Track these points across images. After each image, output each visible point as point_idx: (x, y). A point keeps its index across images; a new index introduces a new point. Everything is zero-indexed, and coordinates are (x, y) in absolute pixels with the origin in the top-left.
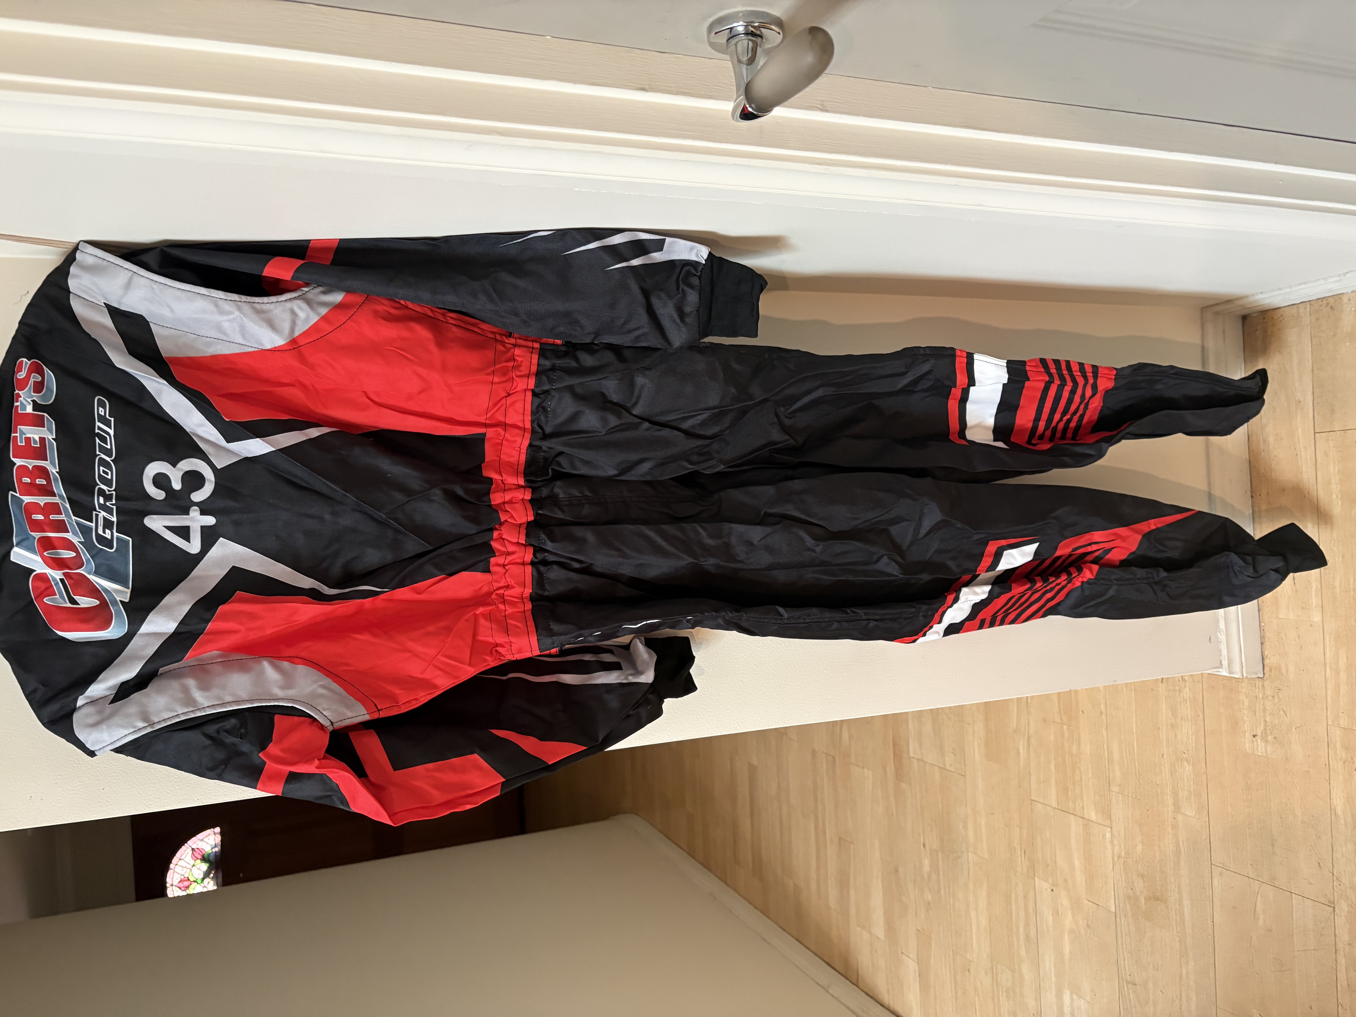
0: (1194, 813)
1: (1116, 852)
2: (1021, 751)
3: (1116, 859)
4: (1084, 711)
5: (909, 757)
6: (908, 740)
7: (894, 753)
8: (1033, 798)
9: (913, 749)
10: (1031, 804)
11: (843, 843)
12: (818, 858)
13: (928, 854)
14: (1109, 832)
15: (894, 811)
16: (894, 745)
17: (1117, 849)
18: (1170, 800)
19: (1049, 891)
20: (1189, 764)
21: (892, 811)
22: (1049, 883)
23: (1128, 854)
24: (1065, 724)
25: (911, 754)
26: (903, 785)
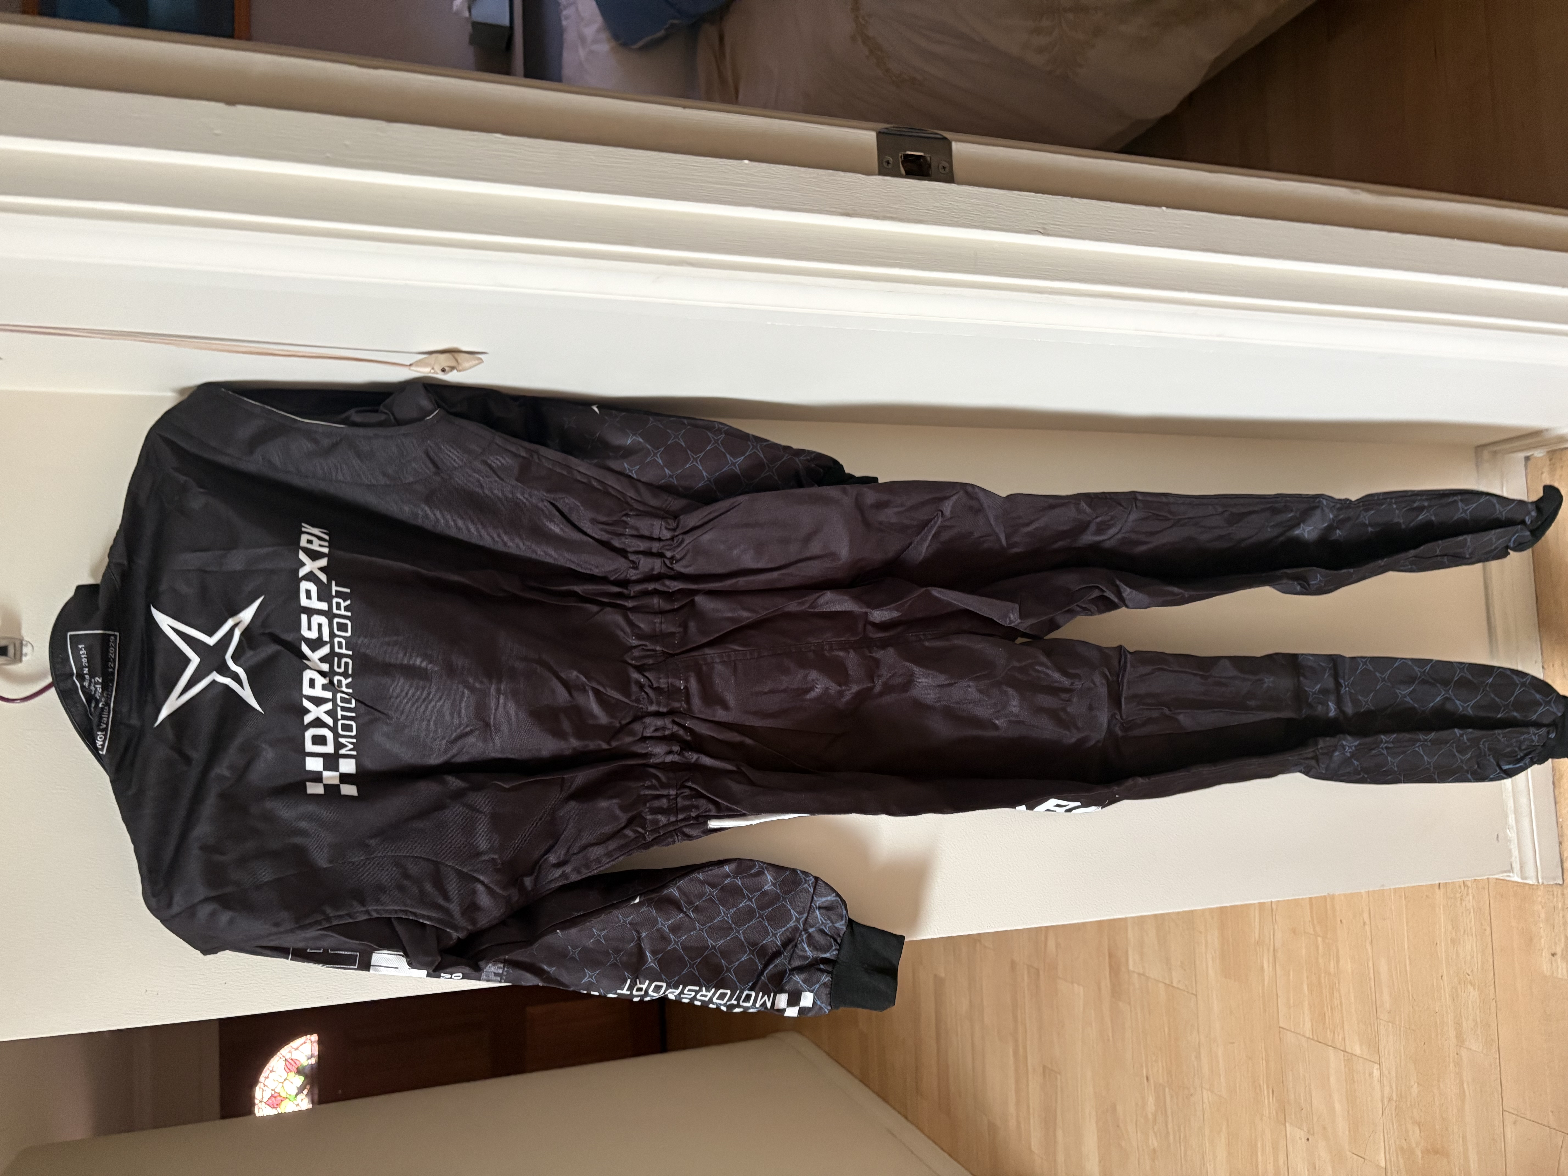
0: (1481, 1048)
1: (1386, 1095)
2: (1265, 966)
3: (1386, 1103)
4: (1344, 921)
5: (1128, 971)
6: (1127, 951)
7: (1110, 966)
8: (1281, 1025)
9: (1133, 962)
10: (1280, 1032)
11: (1049, 1072)
12: (1018, 1091)
13: (1153, 1088)
14: (1377, 1069)
15: (1110, 1035)
16: (1111, 956)
17: (1387, 1090)
18: (1452, 1034)
19: (1304, 1140)
20: (1474, 989)
21: (1108, 1036)
22: (1303, 1130)
23: (1401, 1096)
24: (1319, 936)
25: (1131, 968)
26: (1121, 1004)
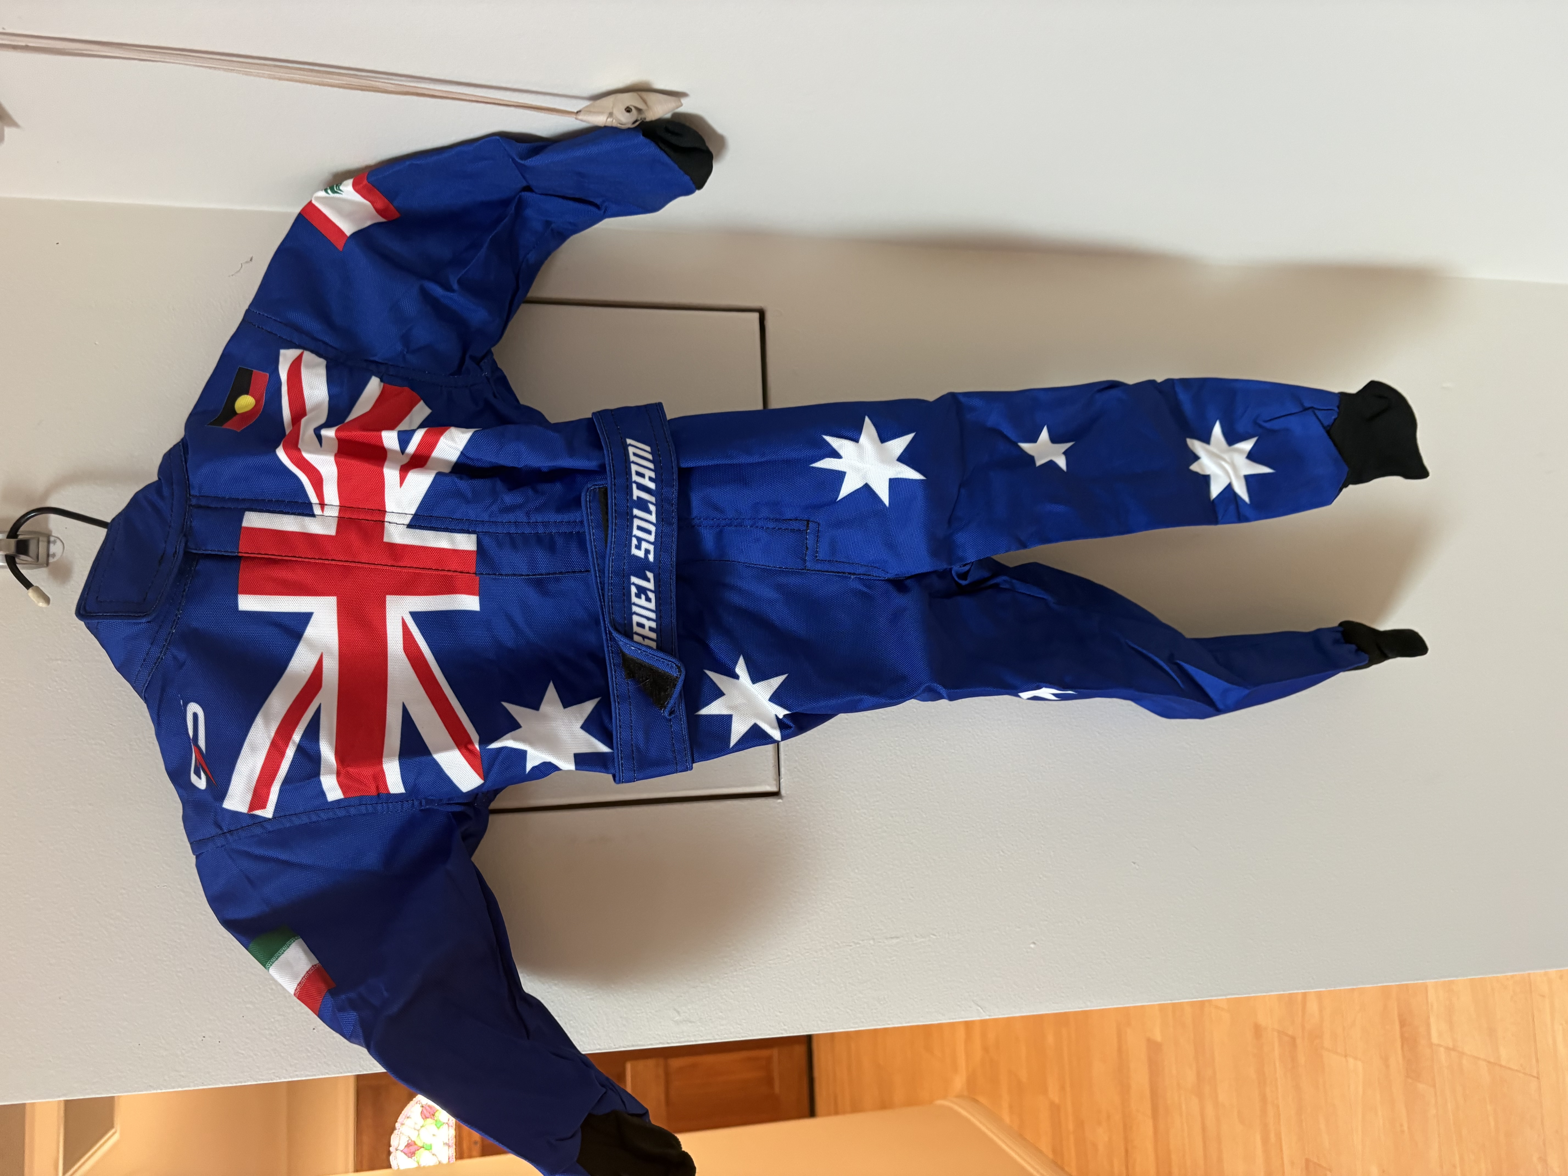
5: (1431, 1045)
6: (1429, 1017)
7: (1403, 1036)
9: (1437, 1032)
11: (1313, 1168)
15: (1405, 1125)
16: (1403, 1024)
21: (1401, 1125)
25: (1435, 1039)
26: (1421, 1086)
